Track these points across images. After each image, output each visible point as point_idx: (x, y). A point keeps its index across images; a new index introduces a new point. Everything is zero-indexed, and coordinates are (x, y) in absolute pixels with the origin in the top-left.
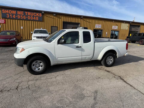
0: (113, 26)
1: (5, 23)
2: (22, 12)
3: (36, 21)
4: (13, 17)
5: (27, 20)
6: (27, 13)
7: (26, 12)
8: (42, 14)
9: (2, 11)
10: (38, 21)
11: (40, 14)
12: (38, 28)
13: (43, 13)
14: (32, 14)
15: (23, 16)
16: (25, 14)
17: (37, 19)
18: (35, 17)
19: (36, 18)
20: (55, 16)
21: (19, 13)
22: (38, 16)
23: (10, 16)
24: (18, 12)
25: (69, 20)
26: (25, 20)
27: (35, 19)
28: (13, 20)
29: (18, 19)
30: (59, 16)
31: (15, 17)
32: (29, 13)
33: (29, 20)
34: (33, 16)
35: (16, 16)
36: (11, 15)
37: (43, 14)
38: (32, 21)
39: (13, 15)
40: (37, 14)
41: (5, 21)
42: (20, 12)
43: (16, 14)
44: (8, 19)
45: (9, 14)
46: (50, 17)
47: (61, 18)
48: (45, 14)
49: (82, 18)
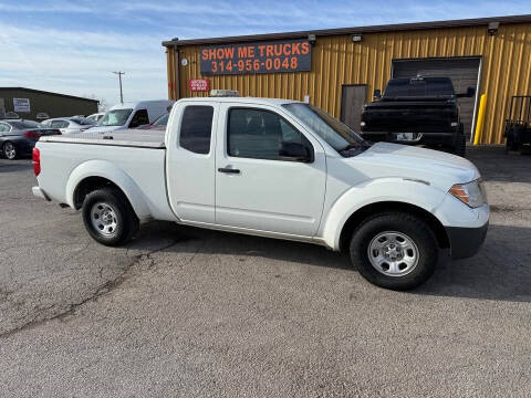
1: (209, 88)
2: (251, 49)
3: (290, 72)
4: (228, 68)
5: (263, 72)
6: (265, 51)
7: (262, 48)
8: (310, 42)
9: (202, 55)
10: (296, 72)
11: (305, 45)
12: (295, 99)
13: (312, 38)
14: (278, 51)
15: (253, 59)
16: (257, 53)
17: (294, 64)
18: (287, 59)
19: (290, 62)
20: (358, 42)
21: (244, 51)
22: (296, 54)
23: (219, 68)
24: (240, 49)
25: (422, 48)
26: (257, 74)
27: (287, 66)
28: (227, 78)
30: (374, 39)
31: (231, 68)
32: (270, 49)
33: (269, 73)
34: (282, 57)
35: (235, 65)
36: (222, 64)
37: (313, 44)
38: (277, 73)
39: (226, 61)
40: (295, 48)
41: (209, 84)
42: (245, 49)
43: (235, 60)
44: (215, 75)
45: (218, 61)
46: (340, 52)
47: (386, 48)
48: (321, 41)
49: (496, 30)
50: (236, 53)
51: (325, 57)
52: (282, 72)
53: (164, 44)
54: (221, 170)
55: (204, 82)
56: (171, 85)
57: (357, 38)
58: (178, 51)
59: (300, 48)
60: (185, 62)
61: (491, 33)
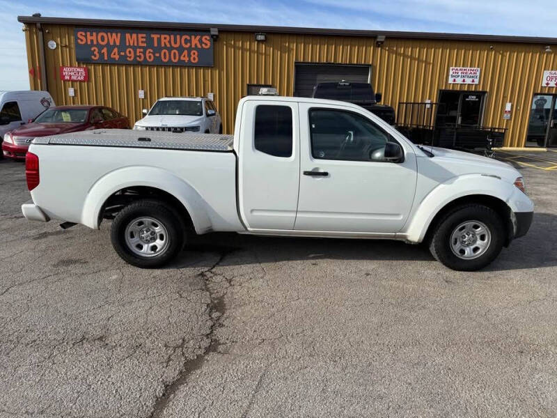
0: (546, 74)
1: (87, 78)
2: (142, 37)
3: (190, 66)
4: (112, 56)
5: (158, 64)
6: (159, 40)
7: (155, 37)
8: (212, 36)
9: (77, 38)
10: (197, 67)
11: (206, 39)
13: (214, 32)
14: (176, 43)
15: (145, 49)
16: (150, 42)
17: (195, 58)
18: (186, 52)
19: (189, 56)
20: (262, 41)
21: (131, 39)
22: (196, 48)
23: (102, 55)
24: (128, 35)
26: (151, 66)
27: (186, 59)
28: (113, 68)
29: (128, 65)
30: (277, 39)
31: (117, 57)
32: (165, 39)
33: (166, 66)
34: (181, 50)
35: (122, 54)
36: (105, 50)
37: (215, 39)
38: (174, 66)
39: (110, 48)
40: (195, 41)
41: (88, 72)
42: (134, 36)
43: (123, 47)
44: (96, 63)
45: (100, 47)
46: (243, 49)
47: (289, 50)
48: (223, 36)
49: (382, 42)
50: (123, 40)
51: (229, 52)
52: (181, 65)
53: (21, 19)
54: (306, 173)
55: (82, 70)
56: (33, 72)
57: (261, 37)
58: (41, 30)
59: (201, 41)
60: (52, 45)
61: (379, 45)
